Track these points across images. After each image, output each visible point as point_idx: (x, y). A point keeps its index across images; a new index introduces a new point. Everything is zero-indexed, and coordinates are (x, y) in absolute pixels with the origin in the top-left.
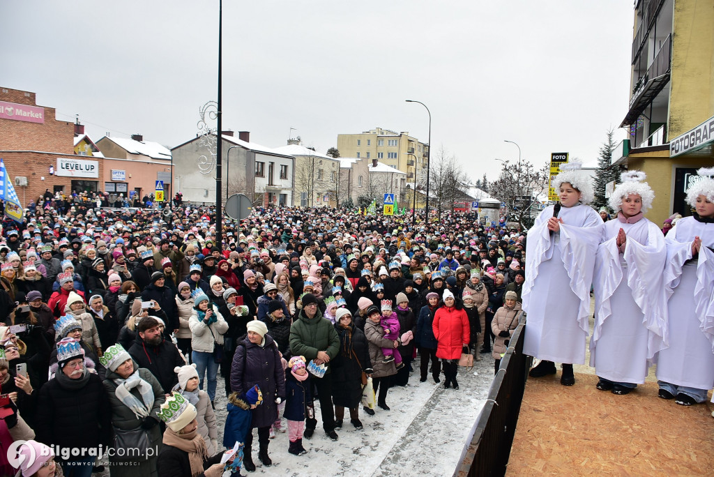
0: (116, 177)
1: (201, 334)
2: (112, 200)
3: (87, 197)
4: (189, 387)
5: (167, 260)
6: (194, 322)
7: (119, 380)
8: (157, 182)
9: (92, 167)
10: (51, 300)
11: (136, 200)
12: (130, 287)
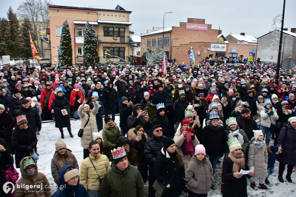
0: (233, 51)
1: (265, 119)
2: (231, 60)
3: (221, 59)
4: (259, 139)
5: (253, 86)
6: (263, 113)
7: (231, 131)
8: (250, 53)
9: (224, 47)
10: (207, 97)
11: (240, 60)
12: (237, 95)
